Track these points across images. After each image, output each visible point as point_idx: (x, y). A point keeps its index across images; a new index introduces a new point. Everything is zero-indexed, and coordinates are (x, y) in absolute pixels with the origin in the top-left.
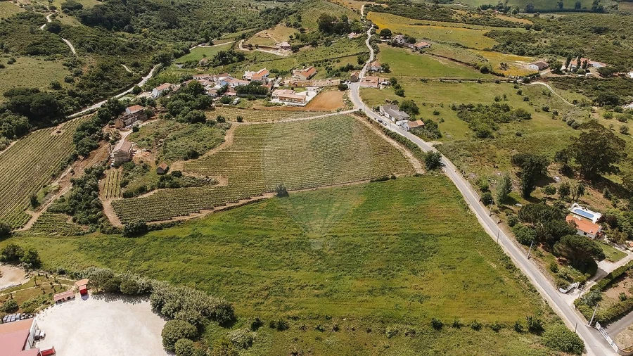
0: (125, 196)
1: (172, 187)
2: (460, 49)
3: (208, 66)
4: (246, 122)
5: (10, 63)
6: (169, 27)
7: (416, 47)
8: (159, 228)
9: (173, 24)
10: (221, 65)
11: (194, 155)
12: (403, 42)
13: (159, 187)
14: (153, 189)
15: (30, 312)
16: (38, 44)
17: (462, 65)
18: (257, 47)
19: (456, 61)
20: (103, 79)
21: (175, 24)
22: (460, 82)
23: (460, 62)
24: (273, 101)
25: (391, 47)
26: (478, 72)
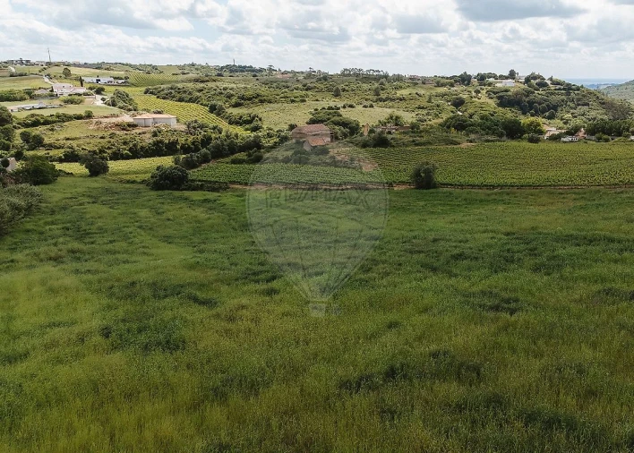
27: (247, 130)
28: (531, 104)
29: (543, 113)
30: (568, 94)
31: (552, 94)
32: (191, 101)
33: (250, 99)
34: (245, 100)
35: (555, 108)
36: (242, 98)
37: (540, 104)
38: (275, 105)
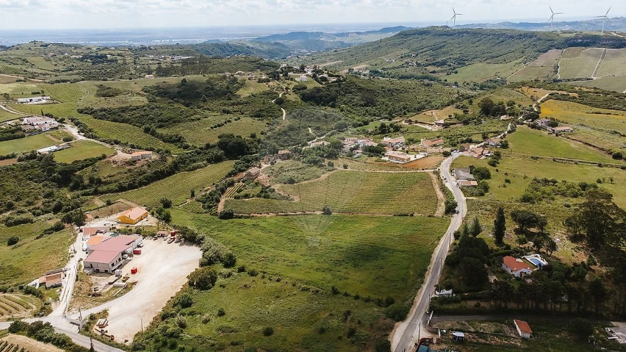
0: (236, 198)
1: (264, 197)
2: (616, 136)
3: (370, 134)
4: (349, 169)
5: (236, 120)
6: (366, 105)
7: (554, 131)
8: (240, 218)
9: (369, 103)
10: (379, 133)
11: (291, 181)
12: (544, 124)
13: (257, 197)
14: (253, 197)
15: (145, 237)
16: (263, 110)
17: (595, 149)
18: (416, 122)
19: (590, 145)
20: (286, 135)
21: (372, 103)
22: (576, 163)
23: (594, 146)
24: (383, 158)
25: (530, 128)
26: (610, 157)
27: (179, 147)
28: (321, 97)
29: (328, 103)
30: (339, 86)
31: (331, 86)
32: (123, 121)
33: (167, 121)
34: (164, 122)
35: (334, 99)
36: (162, 121)
37: (326, 97)
38: (183, 124)
